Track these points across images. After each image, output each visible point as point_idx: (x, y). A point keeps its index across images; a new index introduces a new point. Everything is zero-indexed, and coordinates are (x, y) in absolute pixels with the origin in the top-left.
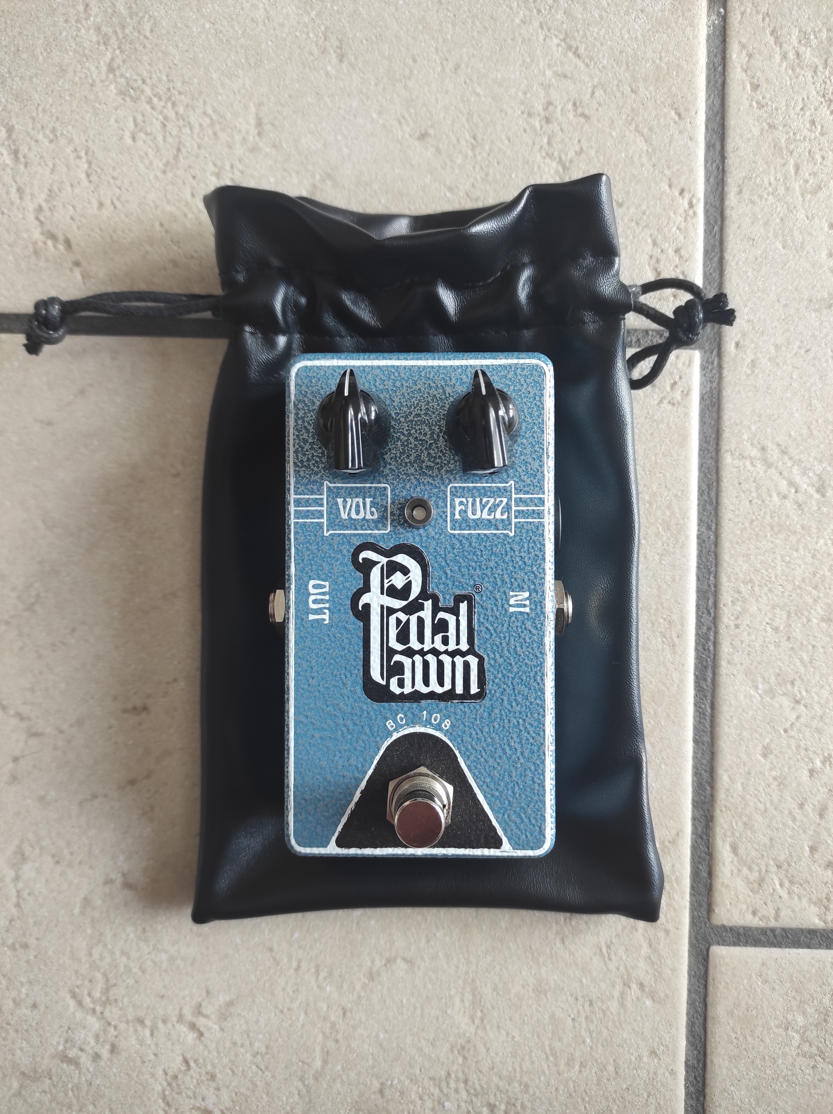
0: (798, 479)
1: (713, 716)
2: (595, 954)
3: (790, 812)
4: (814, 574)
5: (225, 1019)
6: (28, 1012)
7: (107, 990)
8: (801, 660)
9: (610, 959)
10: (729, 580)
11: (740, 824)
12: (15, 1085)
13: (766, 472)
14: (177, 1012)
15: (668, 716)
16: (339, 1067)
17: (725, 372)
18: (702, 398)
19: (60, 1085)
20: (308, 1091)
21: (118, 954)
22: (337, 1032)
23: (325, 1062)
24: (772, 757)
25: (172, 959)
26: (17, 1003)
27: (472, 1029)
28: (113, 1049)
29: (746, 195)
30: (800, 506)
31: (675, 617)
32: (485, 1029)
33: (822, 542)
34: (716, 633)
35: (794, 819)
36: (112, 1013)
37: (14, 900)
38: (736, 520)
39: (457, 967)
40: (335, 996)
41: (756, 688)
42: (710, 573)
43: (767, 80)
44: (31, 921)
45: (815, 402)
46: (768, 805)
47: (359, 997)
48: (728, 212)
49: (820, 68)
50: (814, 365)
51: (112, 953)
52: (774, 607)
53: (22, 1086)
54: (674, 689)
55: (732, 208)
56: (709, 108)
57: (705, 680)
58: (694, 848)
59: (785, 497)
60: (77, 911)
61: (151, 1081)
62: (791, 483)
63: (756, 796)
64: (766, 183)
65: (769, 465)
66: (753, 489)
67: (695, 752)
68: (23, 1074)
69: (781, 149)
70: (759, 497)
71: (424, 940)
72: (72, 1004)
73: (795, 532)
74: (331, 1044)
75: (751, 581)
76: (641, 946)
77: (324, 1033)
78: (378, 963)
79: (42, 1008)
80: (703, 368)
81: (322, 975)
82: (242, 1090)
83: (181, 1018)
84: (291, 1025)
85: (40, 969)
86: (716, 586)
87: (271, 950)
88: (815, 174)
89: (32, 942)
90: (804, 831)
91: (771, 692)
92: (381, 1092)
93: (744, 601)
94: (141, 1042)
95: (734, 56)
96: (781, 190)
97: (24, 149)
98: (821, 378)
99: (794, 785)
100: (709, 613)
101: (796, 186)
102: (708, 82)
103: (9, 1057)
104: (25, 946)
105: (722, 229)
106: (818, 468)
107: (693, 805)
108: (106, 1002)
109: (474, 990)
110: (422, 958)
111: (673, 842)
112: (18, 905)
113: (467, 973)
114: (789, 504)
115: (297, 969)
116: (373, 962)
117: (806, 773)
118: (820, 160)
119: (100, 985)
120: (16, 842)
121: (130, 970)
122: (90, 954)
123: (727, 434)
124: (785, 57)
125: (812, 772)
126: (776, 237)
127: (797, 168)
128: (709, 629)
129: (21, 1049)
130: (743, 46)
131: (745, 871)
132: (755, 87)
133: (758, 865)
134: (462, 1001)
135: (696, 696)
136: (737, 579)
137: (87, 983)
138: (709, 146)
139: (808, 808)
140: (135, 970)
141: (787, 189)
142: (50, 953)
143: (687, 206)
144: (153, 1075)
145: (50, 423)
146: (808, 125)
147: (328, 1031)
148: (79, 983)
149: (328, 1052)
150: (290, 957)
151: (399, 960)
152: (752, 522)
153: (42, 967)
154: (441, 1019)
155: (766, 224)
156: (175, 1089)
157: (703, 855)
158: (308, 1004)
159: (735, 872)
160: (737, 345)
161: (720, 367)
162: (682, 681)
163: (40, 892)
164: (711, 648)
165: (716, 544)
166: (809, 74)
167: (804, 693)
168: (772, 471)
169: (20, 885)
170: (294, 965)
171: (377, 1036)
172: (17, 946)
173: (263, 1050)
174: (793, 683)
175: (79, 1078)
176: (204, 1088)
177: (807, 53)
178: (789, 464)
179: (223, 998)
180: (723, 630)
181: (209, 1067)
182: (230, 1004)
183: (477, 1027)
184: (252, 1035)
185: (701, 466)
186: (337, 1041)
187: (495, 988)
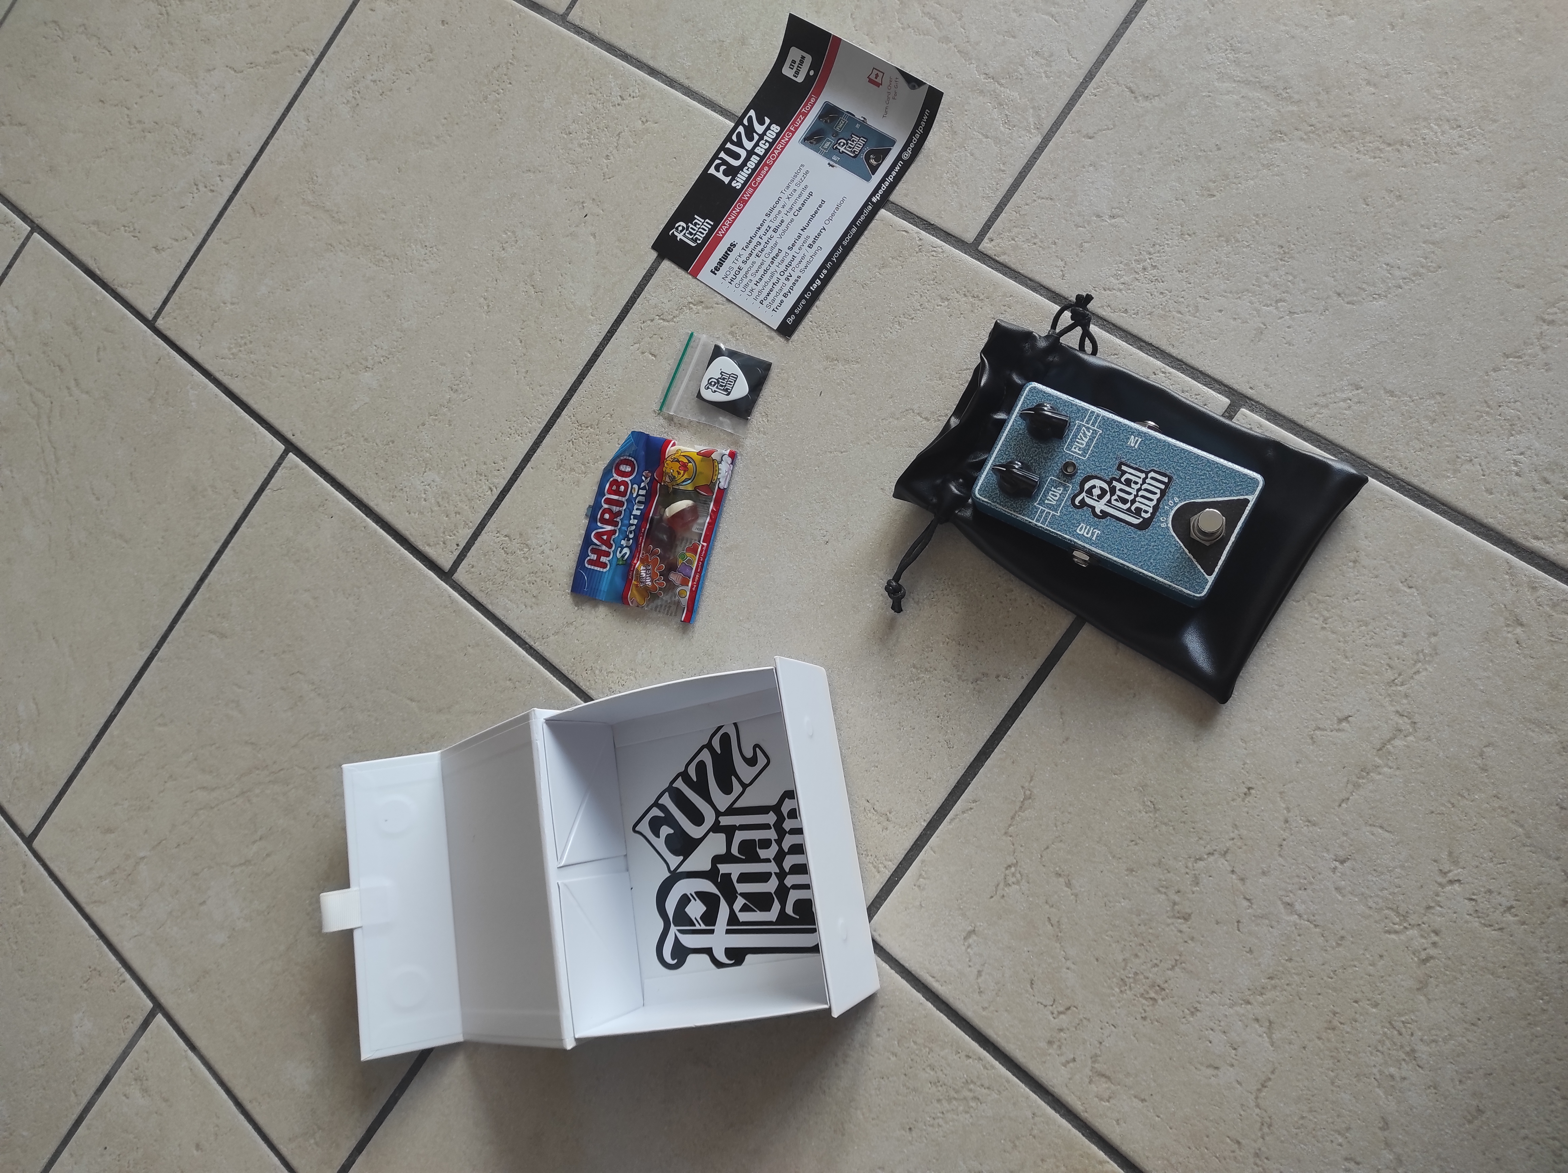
0: (1344, 396)
1: (1450, 508)
2: (1552, 645)
3: (1535, 498)
4: (1403, 415)
5: (1458, 862)
6: (1382, 962)
7: (1398, 913)
8: (1447, 446)
9: (1561, 639)
10: (1377, 458)
11: (1523, 527)
12: (1422, 998)
13: (1329, 409)
14: (1436, 885)
15: (1434, 530)
16: (1531, 821)
17: (1262, 401)
18: (1268, 420)
19: (1439, 974)
20: (1535, 846)
21: (1380, 893)
22: (1507, 808)
23: (1522, 826)
24: (1494, 490)
25: (1402, 867)
26: (1373, 964)
27: (1555, 736)
28: (1436, 933)
29: (1176, 344)
30: (1359, 402)
31: (1379, 496)
32: (1559, 729)
33: (1387, 402)
34: (1402, 480)
35: (1541, 498)
36: (1413, 919)
37: (1312, 926)
38: (1346, 437)
39: (1510, 722)
40: (1483, 795)
41: (1449, 477)
42: (1367, 466)
43: (1126, 304)
44: (1330, 925)
45: (1307, 366)
46: (1523, 507)
47: (1493, 783)
48: (1179, 357)
49: (1137, 276)
50: (1288, 357)
51: (1377, 896)
52: (1408, 444)
53: (1425, 995)
54: (1420, 518)
55: (1179, 354)
56: (1121, 338)
57: (1426, 500)
58: (1522, 558)
59: (1350, 407)
60: (1340, 898)
61: (1469, 925)
62: (1344, 400)
63: (1512, 510)
64: (1177, 331)
65: (1327, 406)
66: (1335, 420)
67: (1465, 528)
68: (1418, 989)
69: (1164, 315)
70: (1341, 420)
71: (1481, 729)
72: (1393, 936)
73: (1373, 412)
74: (1512, 816)
75: (1385, 448)
76: (1564, 619)
77: (1502, 816)
78: (1479, 762)
79: (1385, 953)
80: (1252, 411)
81: (1466, 794)
82: (1509, 881)
83: (1441, 885)
84: (1486, 830)
85: (1361, 940)
86: (1376, 466)
87: (1432, 812)
88: (1188, 306)
89: (1343, 933)
90: (1551, 496)
91: (1456, 471)
92: (1562, 808)
93: (1394, 457)
94: (1442, 915)
95: (1104, 313)
96: (1186, 326)
97: (927, 665)
98: (1296, 357)
99: (1519, 488)
100: (1389, 478)
101: (1188, 317)
102: (1108, 332)
103: (1403, 989)
104: (1342, 938)
105: (1186, 364)
106: (1345, 383)
107: (1496, 546)
108: (1405, 917)
109: (1530, 721)
110: (1492, 737)
111: (1511, 567)
112: (1316, 926)
113: (1517, 719)
114: (1355, 407)
115: (1453, 805)
116: (1476, 764)
117: (1516, 478)
118: (1182, 299)
119: (1392, 914)
120: (1279, 903)
121: (1394, 893)
122: (1370, 908)
123: (1295, 418)
124: (1120, 290)
125: (1517, 474)
126: (1208, 340)
127: (1180, 312)
128: (1398, 483)
129: (1402, 980)
130: (1102, 307)
131: (1555, 540)
132: (1126, 311)
133: (1555, 531)
134: (1533, 731)
135: (1432, 510)
136: (1379, 455)
137: (1386, 921)
138: (1140, 348)
139: (1539, 487)
140: (1396, 890)
141: (1187, 322)
142: (1355, 928)
143: (1163, 375)
144: (1467, 922)
145: (1067, 739)
146: (1162, 296)
147: (1503, 813)
148: (1383, 924)
149: (1516, 821)
150: (1443, 805)
151: (1484, 749)
152: (1352, 431)
153: (1361, 937)
154: (1537, 749)
155: (1198, 341)
156: (1483, 916)
157: (1530, 556)
158: (1479, 813)
159: (1552, 545)
160: (1251, 388)
161: (1257, 402)
162: (1419, 512)
163: (1316, 910)
164: (1410, 487)
165: (1352, 454)
166: (1137, 283)
167: (1468, 455)
168: (1331, 406)
169: (1305, 917)
170: (1450, 806)
171: (1524, 789)
172: (1340, 942)
173: (1491, 854)
174: (1458, 457)
175: (1441, 961)
176: (1494, 901)
177: (1126, 279)
178: (1333, 396)
179: (1444, 855)
180: (1403, 477)
181: (1483, 889)
182: (1450, 854)
183: (1556, 733)
184: (1478, 854)
185: (1304, 440)
186: (1513, 812)
187: (1537, 709)
